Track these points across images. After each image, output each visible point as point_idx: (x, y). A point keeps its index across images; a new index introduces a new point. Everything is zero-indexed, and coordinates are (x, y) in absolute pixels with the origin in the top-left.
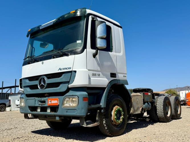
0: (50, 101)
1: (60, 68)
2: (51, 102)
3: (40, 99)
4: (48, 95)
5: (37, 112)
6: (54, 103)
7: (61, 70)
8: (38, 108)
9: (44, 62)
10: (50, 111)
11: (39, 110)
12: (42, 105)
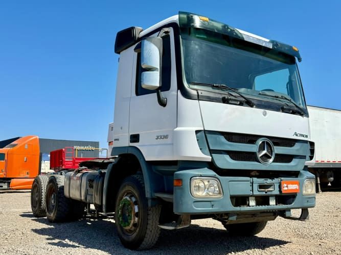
0: (285, 185)
1: (296, 133)
2: (287, 187)
3: (262, 181)
4: (257, 174)
5: (249, 205)
6: (293, 188)
7: (297, 135)
8: (250, 198)
9: (268, 111)
10: (275, 204)
11: (252, 203)
12: (266, 193)
